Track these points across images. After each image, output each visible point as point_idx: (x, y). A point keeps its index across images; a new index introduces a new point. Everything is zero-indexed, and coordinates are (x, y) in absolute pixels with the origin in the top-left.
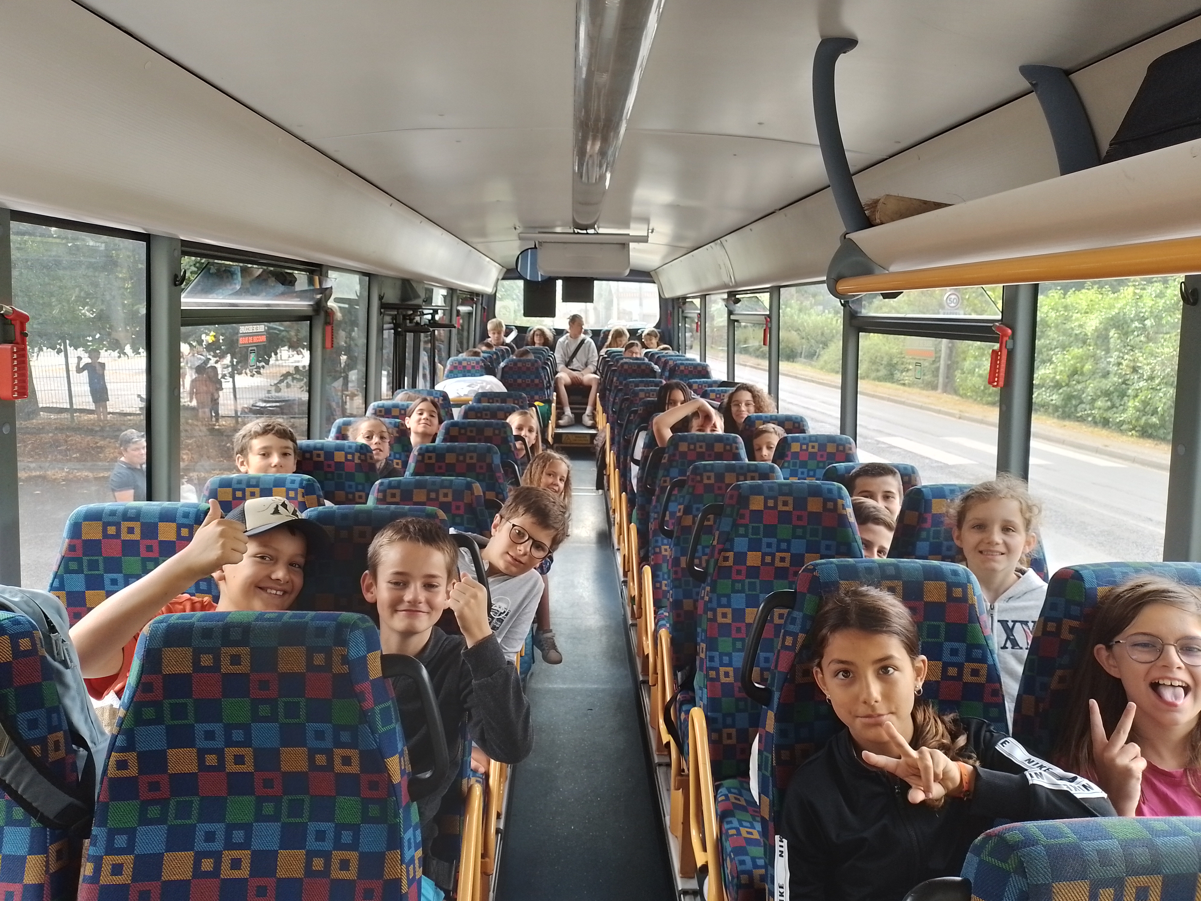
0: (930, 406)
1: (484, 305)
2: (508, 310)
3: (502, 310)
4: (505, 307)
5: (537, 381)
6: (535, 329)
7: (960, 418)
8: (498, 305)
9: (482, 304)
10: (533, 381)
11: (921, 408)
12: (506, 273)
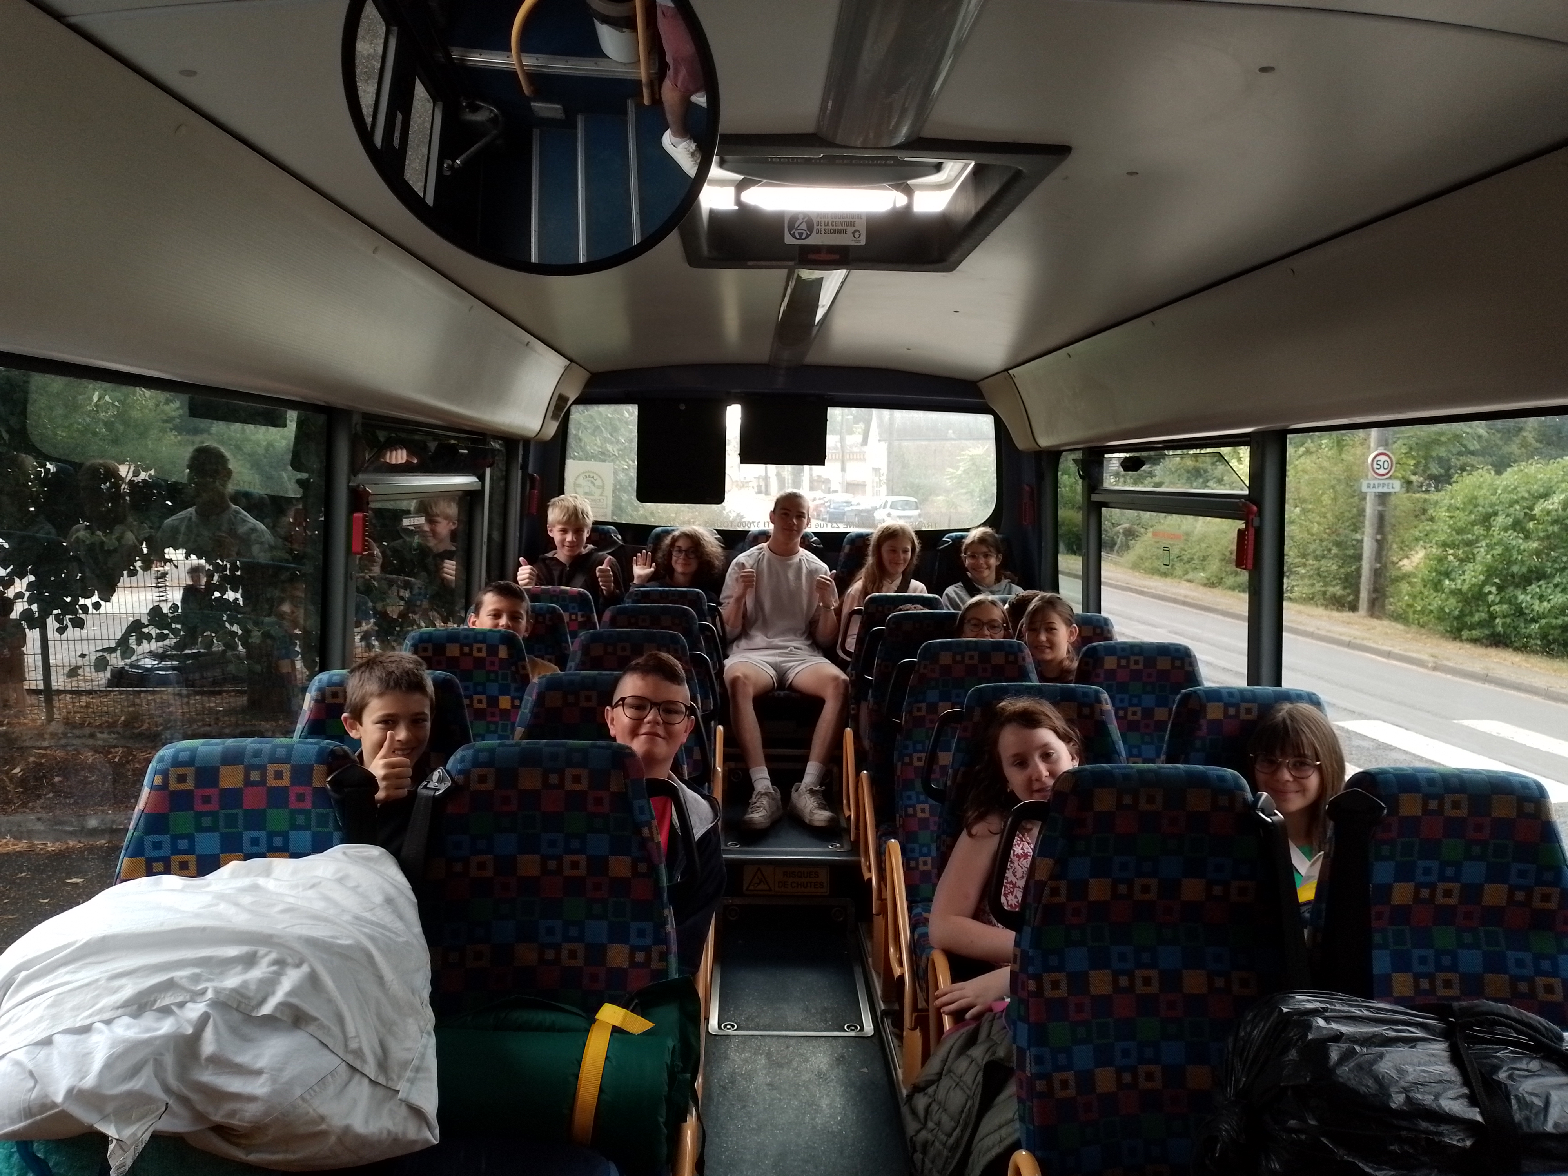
0: (1365, 643)
1: (530, 470)
2: (598, 483)
3: (581, 481)
4: (589, 476)
5: (620, 866)
6: (676, 533)
7: (1435, 669)
8: (573, 469)
9: (524, 467)
10: (598, 865)
11: (1349, 645)
12: (589, 384)
